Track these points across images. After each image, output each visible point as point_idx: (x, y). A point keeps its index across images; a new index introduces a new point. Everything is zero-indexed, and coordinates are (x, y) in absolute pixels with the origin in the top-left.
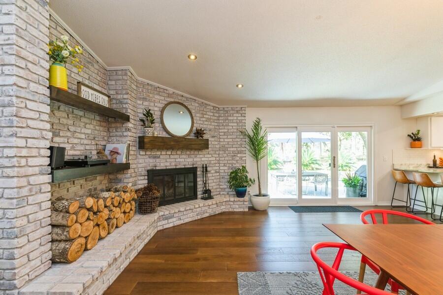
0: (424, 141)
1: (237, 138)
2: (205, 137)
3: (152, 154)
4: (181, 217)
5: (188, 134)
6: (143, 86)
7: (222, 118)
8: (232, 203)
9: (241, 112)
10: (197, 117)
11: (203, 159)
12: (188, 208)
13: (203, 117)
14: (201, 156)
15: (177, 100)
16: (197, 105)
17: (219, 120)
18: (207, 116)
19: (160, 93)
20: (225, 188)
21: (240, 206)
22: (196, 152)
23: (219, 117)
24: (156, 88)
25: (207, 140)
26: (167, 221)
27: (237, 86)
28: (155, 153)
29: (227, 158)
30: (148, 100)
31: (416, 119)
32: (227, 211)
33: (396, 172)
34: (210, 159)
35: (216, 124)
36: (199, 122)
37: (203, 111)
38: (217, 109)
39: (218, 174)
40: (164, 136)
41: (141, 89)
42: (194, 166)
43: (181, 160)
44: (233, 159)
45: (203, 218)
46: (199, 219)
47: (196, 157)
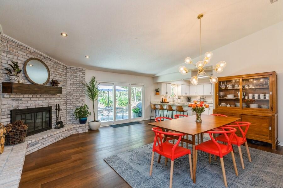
0: (160, 92)
1: (79, 87)
2: (59, 86)
3: (16, 97)
4: (44, 142)
5: (46, 83)
6: (7, 42)
7: (69, 74)
8: (78, 128)
9: (82, 72)
10: (52, 71)
11: (55, 101)
12: (49, 135)
13: (56, 72)
14: (54, 99)
15: (37, 58)
16: (52, 63)
17: (67, 75)
18: (59, 72)
19: (23, 50)
20: (70, 120)
21: (82, 129)
22: (51, 96)
23: (67, 73)
24: (20, 46)
25: (61, 88)
26: (33, 147)
27: (86, 57)
28: (18, 97)
29: (73, 100)
30: (12, 54)
32: (74, 134)
33: (152, 105)
34: (60, 101)
35: (65, 77)
36: (53, 75)
37: (56, 67)
38: (66, 67)
39: (65, 111)
40: (26, 83)
41: (5, 44)
42: (49, 106)
43: (40, 102)
44: (76, 101)
45: (59, 141)
46: (56, 142)
47: (51, 99)
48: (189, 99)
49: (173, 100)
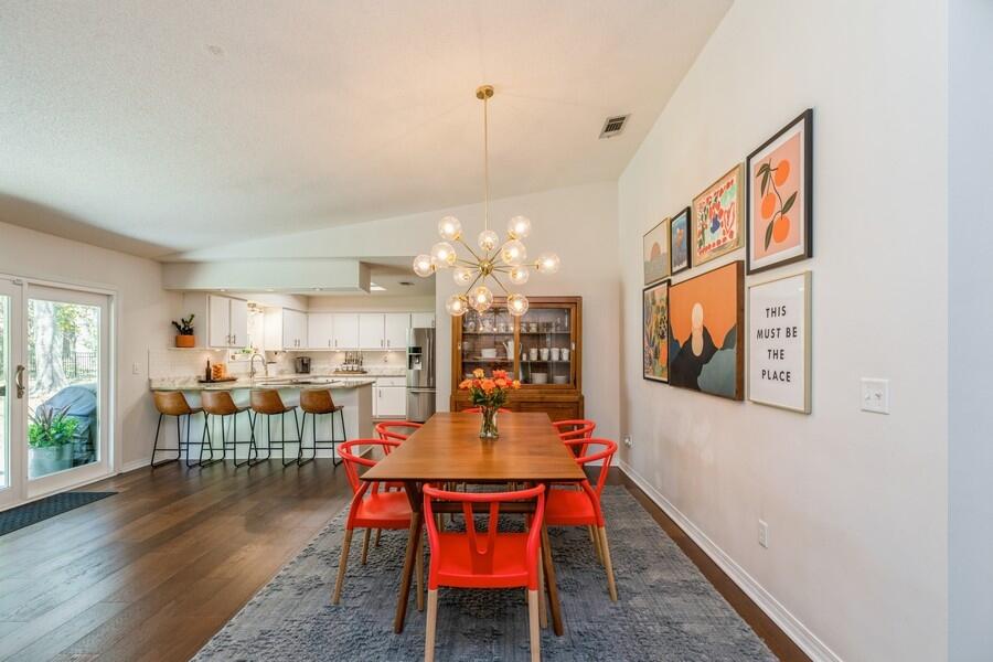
0: (198, 334)
31: (184, 294)
48: (303, 364)
49: (249, 370)
